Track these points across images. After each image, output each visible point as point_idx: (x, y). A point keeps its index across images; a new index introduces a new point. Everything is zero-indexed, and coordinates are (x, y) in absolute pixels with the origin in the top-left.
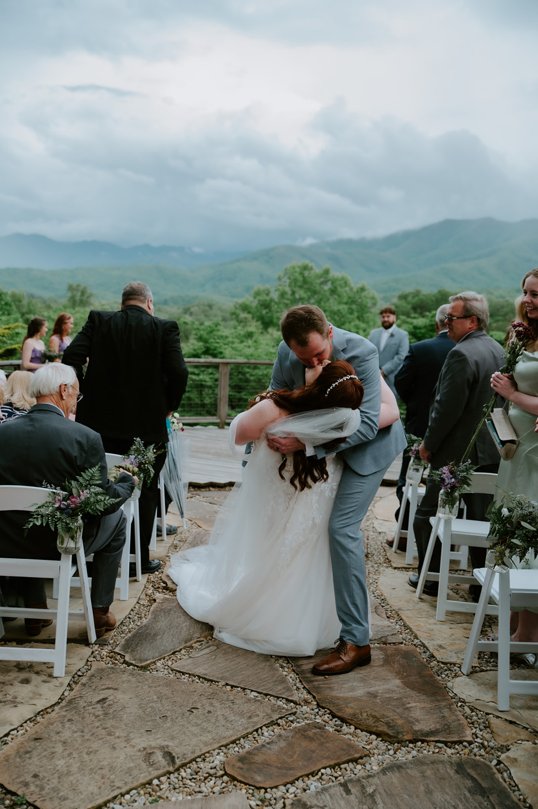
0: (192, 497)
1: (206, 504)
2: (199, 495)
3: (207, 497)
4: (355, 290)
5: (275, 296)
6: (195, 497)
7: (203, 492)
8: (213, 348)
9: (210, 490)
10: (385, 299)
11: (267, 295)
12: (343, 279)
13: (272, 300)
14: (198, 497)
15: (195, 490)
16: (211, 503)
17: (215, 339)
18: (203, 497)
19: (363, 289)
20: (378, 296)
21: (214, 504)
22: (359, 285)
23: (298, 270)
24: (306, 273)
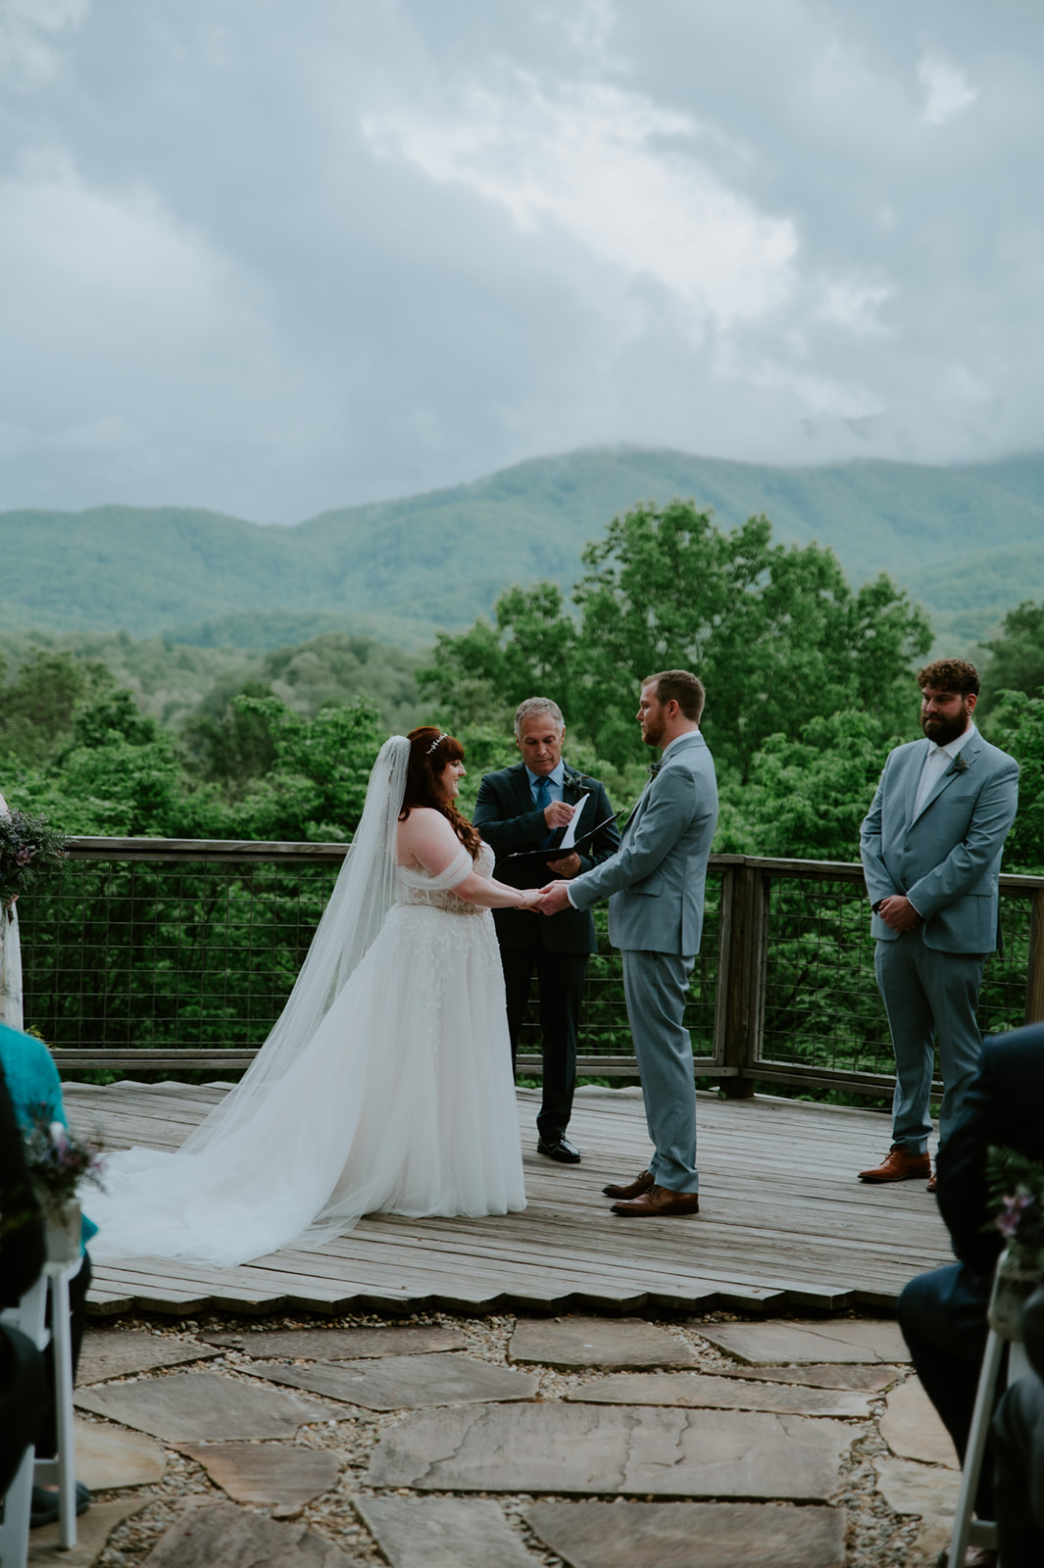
0: (210, 1359)
1: (258, 1384)
2: (240, 1350)
3: (267, 1359)
4: (854, 596)
5: (574, 617)
6: (222, 1356)
7: (257, 1338)
8: (346, 797)
9: (283, 1329)
10: (962, 628)
11: (548, 613)
12: (810, 559)
13: (564, 632)
14: (232, 1356)
15: (225, 1330)
16: (277, 1384)
17: (353, 766)
18: (254, 1359)
19: (881, 595)
20: (936, 617)
21: (287, 1386)
22: (872, 581)
23: (654, 527)
24: (684, 540)
